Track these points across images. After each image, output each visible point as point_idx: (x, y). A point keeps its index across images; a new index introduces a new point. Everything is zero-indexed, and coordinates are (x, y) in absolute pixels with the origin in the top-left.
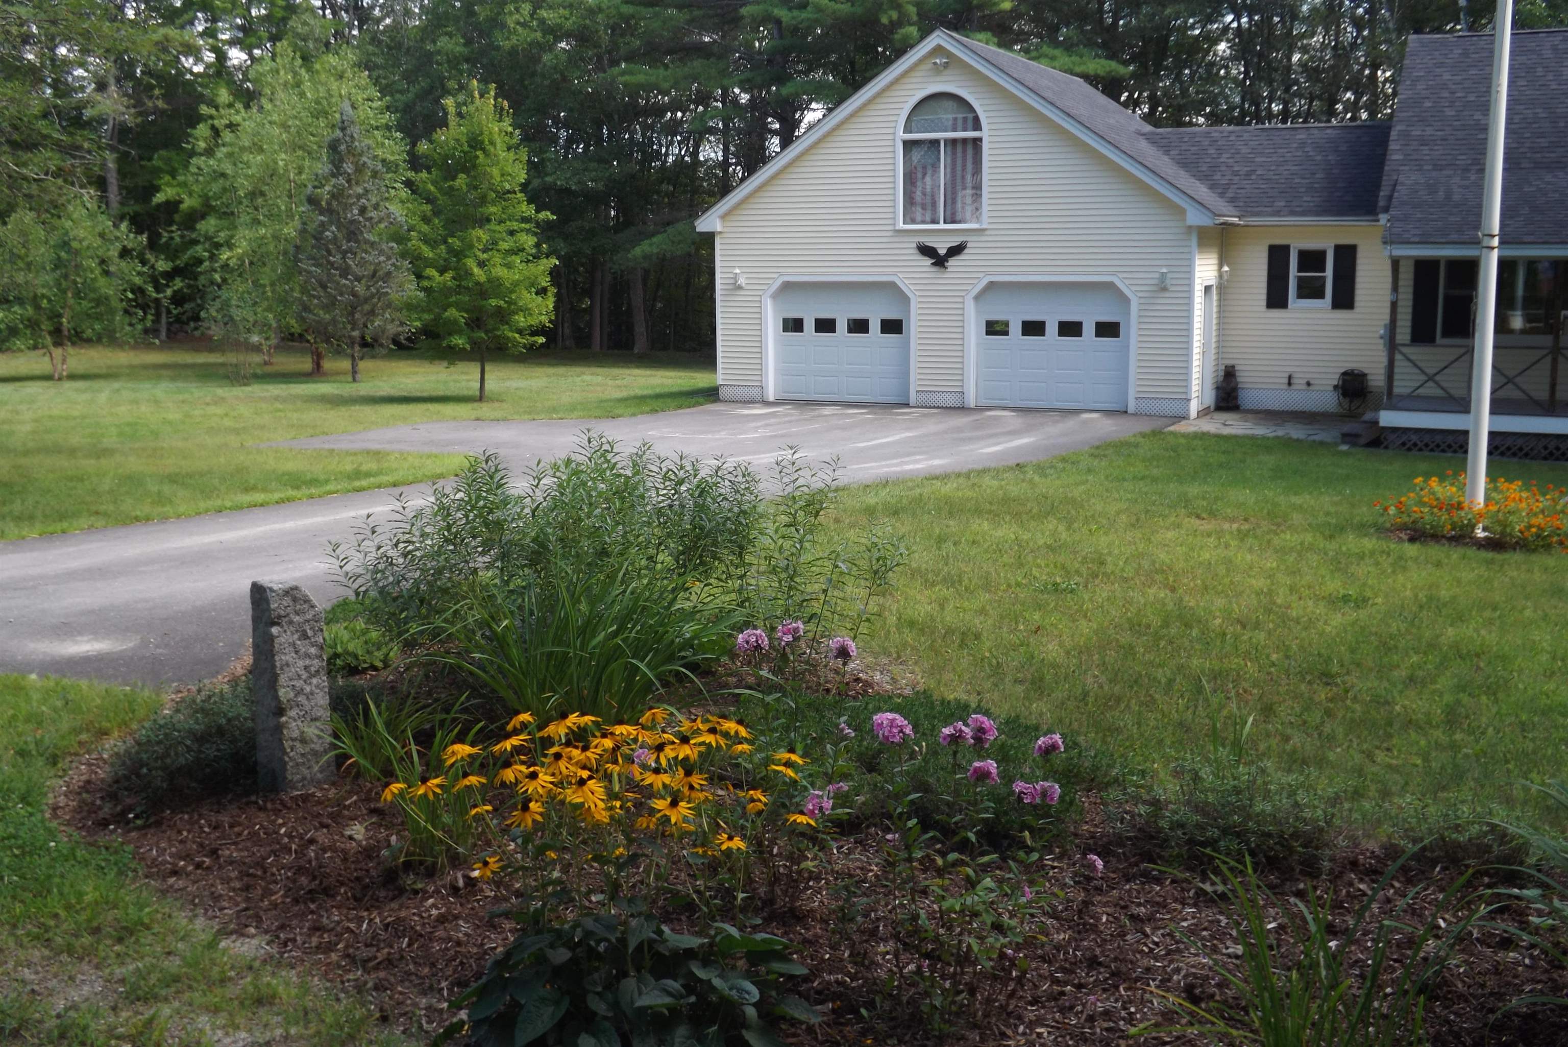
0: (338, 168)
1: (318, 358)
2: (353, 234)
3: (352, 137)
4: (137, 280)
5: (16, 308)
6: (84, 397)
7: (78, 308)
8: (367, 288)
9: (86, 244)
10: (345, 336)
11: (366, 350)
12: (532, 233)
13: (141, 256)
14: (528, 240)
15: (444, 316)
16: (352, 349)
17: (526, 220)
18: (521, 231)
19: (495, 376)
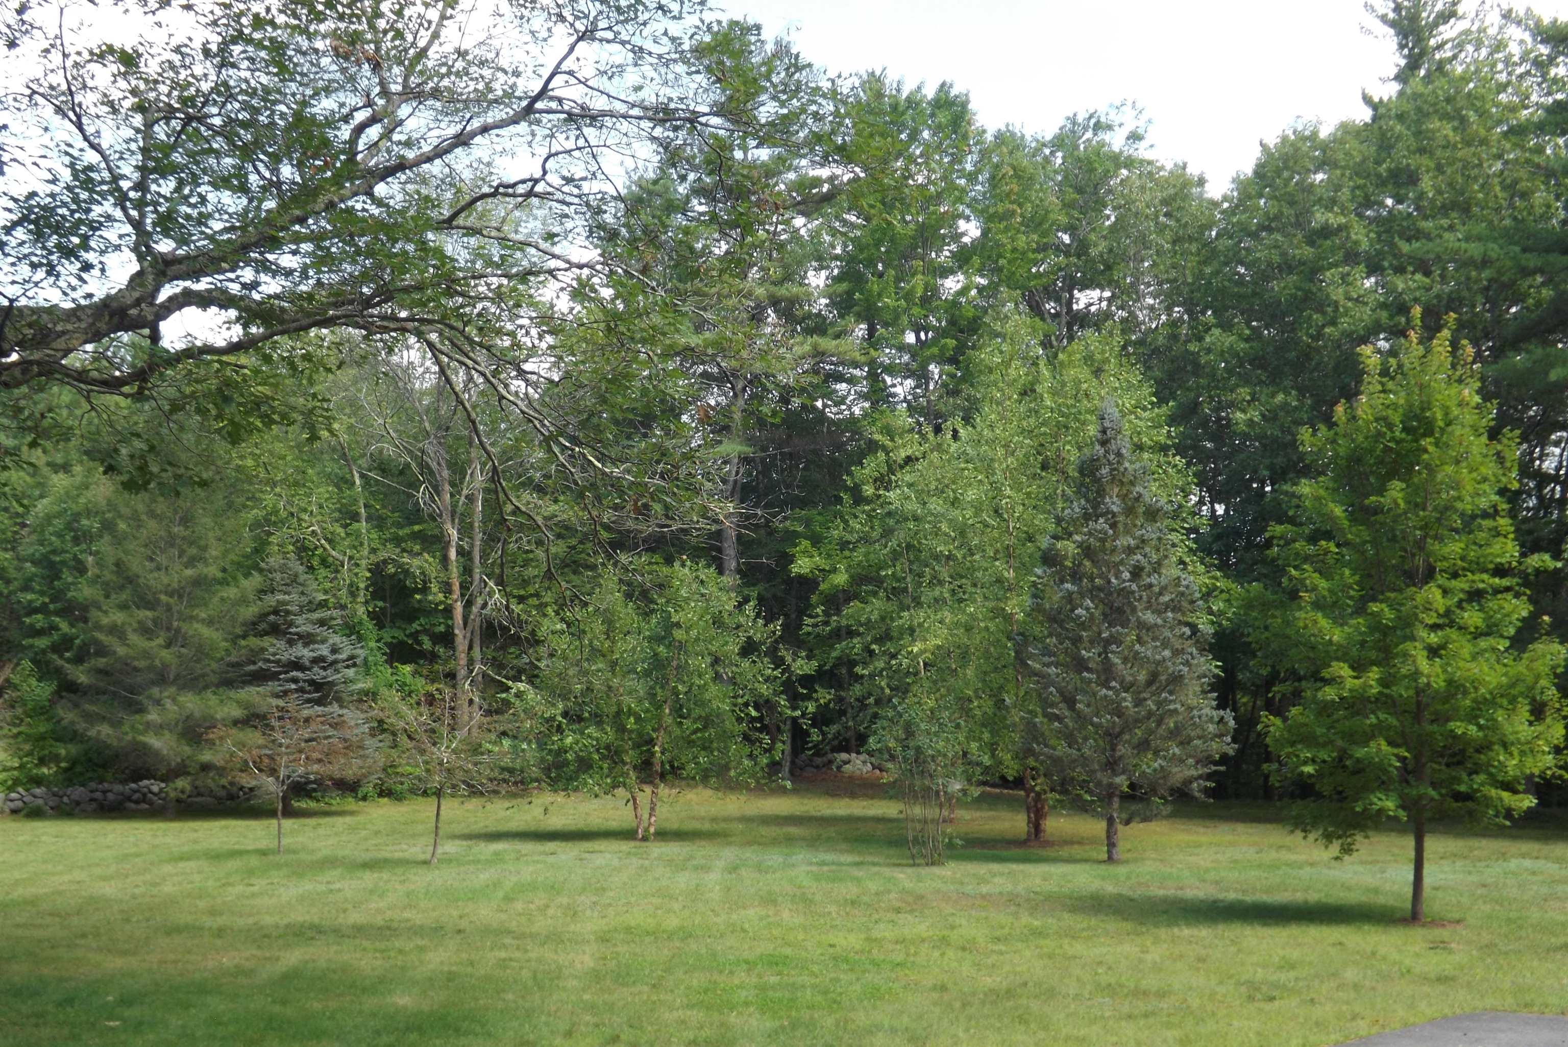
0: (1096, 505)
1: (1037, 816)
2: (1117, 610)
3: (1119, 454)
4: (764, 690)
5: (591, 730)
6: (683, 880)
7: (677, 731)
8: (1139, 702)
9: (694, 633)
10: (1099, 784)
11: (1134, 807)
12: (1517, 595)
13: (772, 652)
14: (1519, 608)
15: (1360, 753)
16: (1110, 804)
17: (1500, 571)
18: (1497, 591)
19: (1446, 865)
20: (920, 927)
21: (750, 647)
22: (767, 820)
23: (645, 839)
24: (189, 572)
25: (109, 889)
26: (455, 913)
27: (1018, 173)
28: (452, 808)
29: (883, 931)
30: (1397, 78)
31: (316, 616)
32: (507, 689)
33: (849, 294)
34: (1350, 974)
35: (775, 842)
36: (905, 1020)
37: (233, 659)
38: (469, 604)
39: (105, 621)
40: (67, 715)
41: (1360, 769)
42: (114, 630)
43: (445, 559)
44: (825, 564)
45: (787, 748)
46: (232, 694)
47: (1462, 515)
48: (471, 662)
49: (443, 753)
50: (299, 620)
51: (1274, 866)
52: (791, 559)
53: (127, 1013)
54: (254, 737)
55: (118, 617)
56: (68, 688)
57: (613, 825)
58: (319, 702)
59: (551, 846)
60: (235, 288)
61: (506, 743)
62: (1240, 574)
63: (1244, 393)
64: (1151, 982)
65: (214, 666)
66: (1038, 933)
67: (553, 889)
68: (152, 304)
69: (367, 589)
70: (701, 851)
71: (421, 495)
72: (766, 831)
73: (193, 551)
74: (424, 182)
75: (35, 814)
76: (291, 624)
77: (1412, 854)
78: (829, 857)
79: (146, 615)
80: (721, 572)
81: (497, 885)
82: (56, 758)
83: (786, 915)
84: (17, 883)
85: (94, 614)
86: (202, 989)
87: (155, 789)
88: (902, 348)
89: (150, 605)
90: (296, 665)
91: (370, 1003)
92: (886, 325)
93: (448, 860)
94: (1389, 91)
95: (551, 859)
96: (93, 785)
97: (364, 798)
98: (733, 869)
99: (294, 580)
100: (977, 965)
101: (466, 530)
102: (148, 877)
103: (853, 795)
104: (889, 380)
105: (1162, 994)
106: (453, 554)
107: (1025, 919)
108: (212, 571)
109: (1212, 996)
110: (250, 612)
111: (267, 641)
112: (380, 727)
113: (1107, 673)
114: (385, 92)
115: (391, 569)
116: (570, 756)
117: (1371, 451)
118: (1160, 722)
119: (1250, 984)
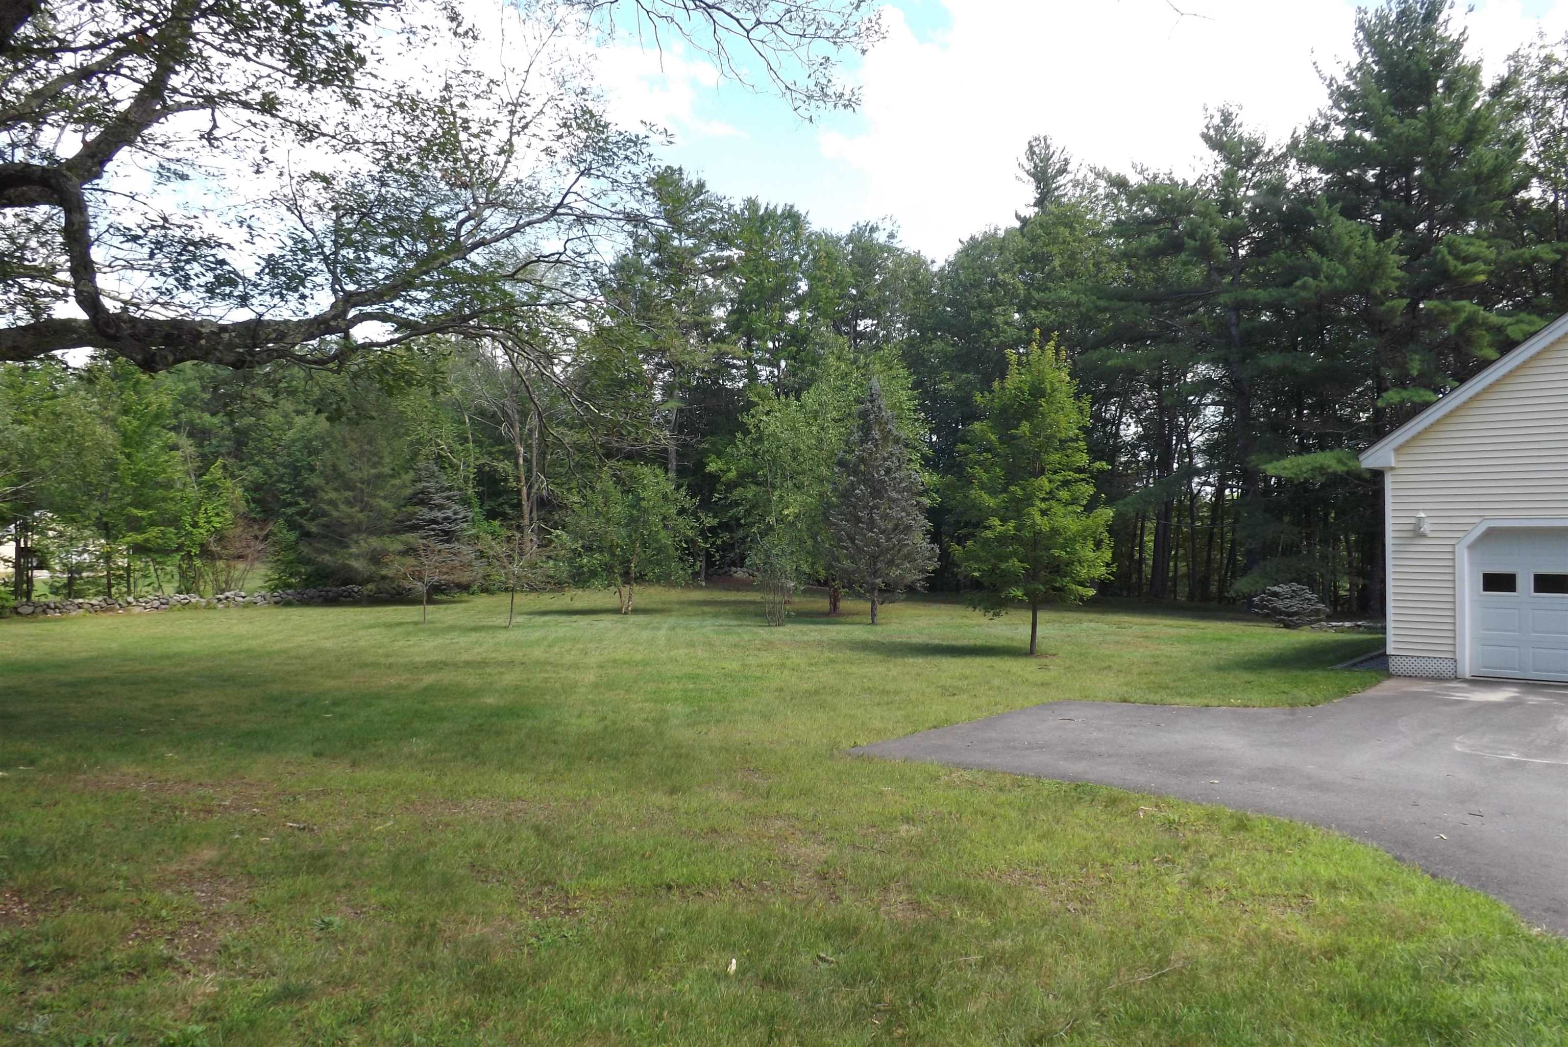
0: (867, 435)
1: (835, 600)
2: (877, 491)
3: (879, 408)
4: (690, 533)
5: (597, 555)
6: (646, 635)
7: (643, 556)
8: (889, 540)
9: (652, 503)
10: (867, 583)
11: (886, 595)
12: (1088, 483)
13: (694, 514)
14: (1090, 490)
15: (1003, 566)
16: (873, 594)
17: (1080, 470)
18: (1076, 481)
19: (1049, 626)
20: (771, 658)
21: (682, 512)
22: (692, 603)
23: (626, 613)
24: (373, 471)
25: (328, 644)
26: (521, 654)
27: (828, 255)
28: (519, 598)
29: (751, 660)
30: (1035, 205)
31: (445, 494)
32: (550, 533)
33: (738, 320)
34: (996, 682)
35: (696, 615)
36: (760, 706)
37: (398, 518)
38: (530, 487)
39: (326, 497)
40: (305, 549)
41: (1005, 574)
42: (332, 503)
43: (517, 464)
44: (724, 468)
45: (703, 564)
46: (398, 537)
47: (1060, 440)
48: (531, 520)
49: (515, 568)
50: (436, 497)
51: (959, 627)
52: (705, 465)
53: (337, 710)
54: (411, 561)
55: (333, 495)
56: (306, 535)
57: (609, 606)
58: (447, 541)
59: (575, 618)
60: (391, 311)
61: (551, 563)
62: (945, 472)
63: (946, 374)
64: (891, 686)
65: (388, 521)
66: (832, 661)
67: (575, 640)
68: (345, 319)
69: (474, 479)
70: (656, 619)
71: (503, 428)
72: (692, 610)
73: (376, 459)
74: (498, 253)
75: (288, 604)
76: (431, 499)
77: (1031, 620)
78: (724, 622)
79: (349, 494)
80: (666, 471)
81: (544, 638)
82: (299, 573)
83: (700, 653)
84: (277, 641)
85: (321, 494)
86: (378, 696)
87: (356, 590)
88: (767, 350)
89: (351, 488)
90: (434, 521)
91: (472, 702)
92: (758, 339)
93: (518, 626)
94: (1030, 212)
95: (574, 625)
96: (320, 588)
97: (473, 594)
98: (673, 628)
99: (432, 475)
100: (801, 678)
101: (528, 447)
102: (351, 637)
103: (738, 590)
104: (758, 367)
105: (896, 693)
106: (521, 461)
107: (827, 654)
108: (387, 470)
109: (923, 694)
110: (409, 492)
111: (417, 508)
112: (481, 555)
113: (871, 523)
114: (475, 202)
115: (487, 469)
116: (585, 569)
117: (1011, 406)
118: (899, 550)
119: (943, 687)
